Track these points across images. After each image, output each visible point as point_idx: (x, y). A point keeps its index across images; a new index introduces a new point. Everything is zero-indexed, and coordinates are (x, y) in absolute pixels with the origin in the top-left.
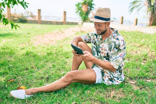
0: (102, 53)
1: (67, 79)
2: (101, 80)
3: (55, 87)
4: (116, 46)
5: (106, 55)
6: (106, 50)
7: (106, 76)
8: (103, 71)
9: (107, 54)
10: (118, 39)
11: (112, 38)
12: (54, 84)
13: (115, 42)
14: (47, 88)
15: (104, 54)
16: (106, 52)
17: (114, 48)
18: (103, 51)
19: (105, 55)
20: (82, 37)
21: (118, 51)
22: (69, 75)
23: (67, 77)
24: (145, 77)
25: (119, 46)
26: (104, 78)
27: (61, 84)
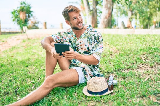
0: (82, 49)
1: (48, 85)
2: (84, 79)
3: (35, 97)
4: (96, 38)
5: (87, 50)
6: (86, 45)
7: (88, 74)
8: (84, 69)
9: (88, 48)
10: (95, 31)
11: (90, 32)
12: (33, 94)
13: (94, 35)
14: (25, 101)
15: (83, 49)
16: (86, 47)
17: (94, 41)
18: (82, 47)
19: (85, 51)
20: (52, 37)
21: (99, 43)
22: (50, 80)
23: (48, 82)
24: (121, 69)
25: (99, 37)
26: (86, 77)
27: (41, 92)
